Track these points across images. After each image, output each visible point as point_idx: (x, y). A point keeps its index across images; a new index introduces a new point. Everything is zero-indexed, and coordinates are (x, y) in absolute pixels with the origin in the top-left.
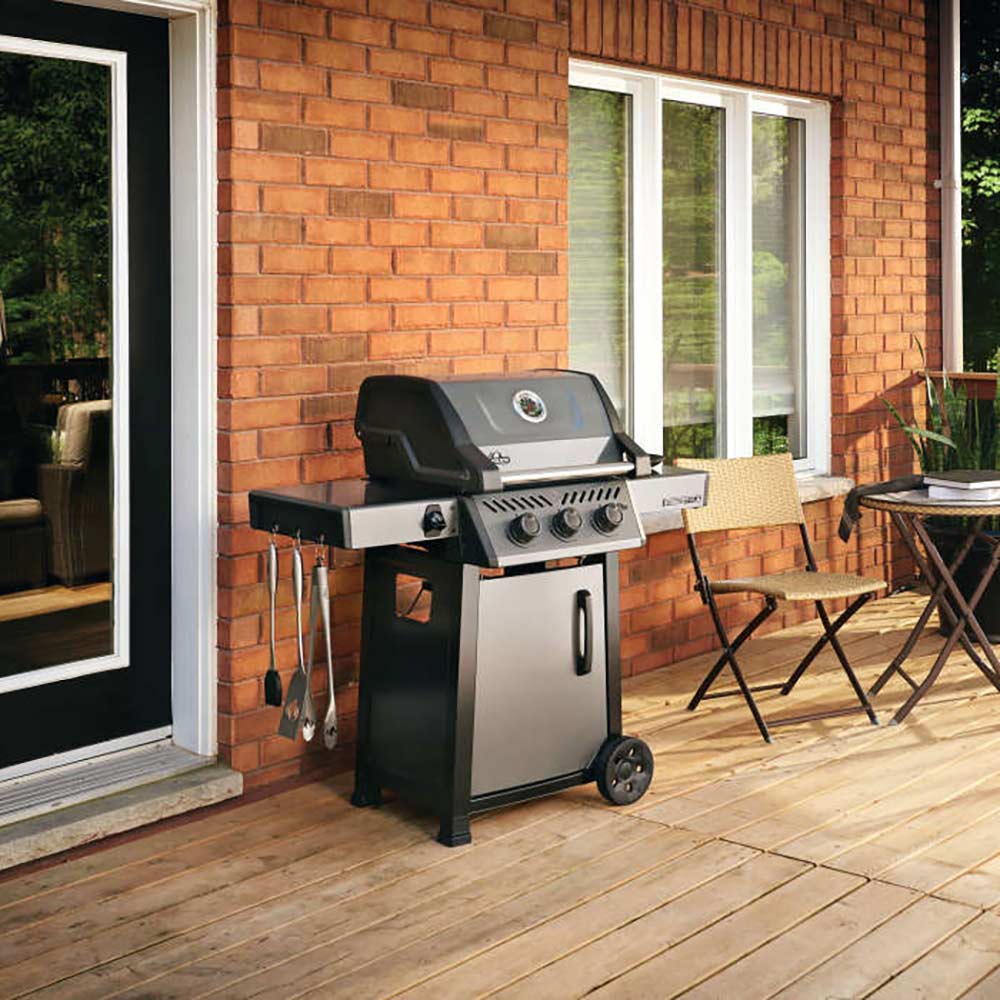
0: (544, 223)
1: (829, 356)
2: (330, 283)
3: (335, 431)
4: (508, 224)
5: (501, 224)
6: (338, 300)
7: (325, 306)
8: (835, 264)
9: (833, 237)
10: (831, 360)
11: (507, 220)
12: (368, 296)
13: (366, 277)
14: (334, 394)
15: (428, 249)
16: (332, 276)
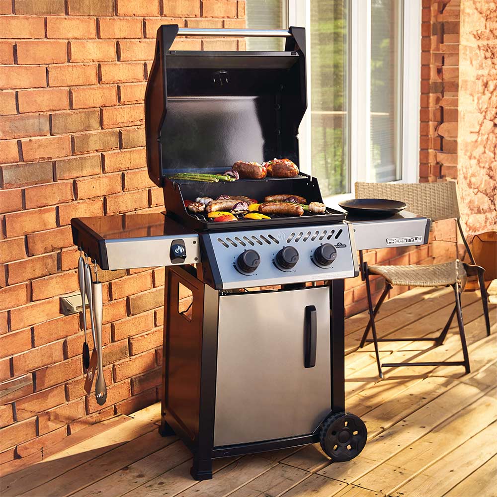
0: (228, 17)
1: (419, 108)
2: (70, 69)
3: (79, 185)
4: (202, 19)
5: (197, 19)
6: (77, 83)
7: (68, 88)
8: (424, 42)
9: (423, 22)
10: (421, 110)
11: (201, 16)
12: (100, 79)
13: (97, 64)
14: (78, 156)
15: (144, 40)
16: (70, 64)
